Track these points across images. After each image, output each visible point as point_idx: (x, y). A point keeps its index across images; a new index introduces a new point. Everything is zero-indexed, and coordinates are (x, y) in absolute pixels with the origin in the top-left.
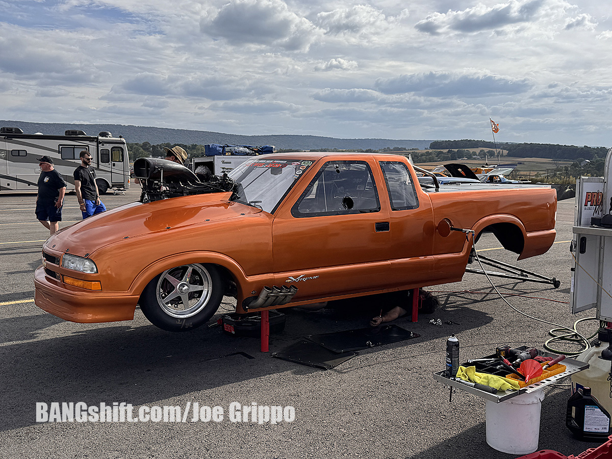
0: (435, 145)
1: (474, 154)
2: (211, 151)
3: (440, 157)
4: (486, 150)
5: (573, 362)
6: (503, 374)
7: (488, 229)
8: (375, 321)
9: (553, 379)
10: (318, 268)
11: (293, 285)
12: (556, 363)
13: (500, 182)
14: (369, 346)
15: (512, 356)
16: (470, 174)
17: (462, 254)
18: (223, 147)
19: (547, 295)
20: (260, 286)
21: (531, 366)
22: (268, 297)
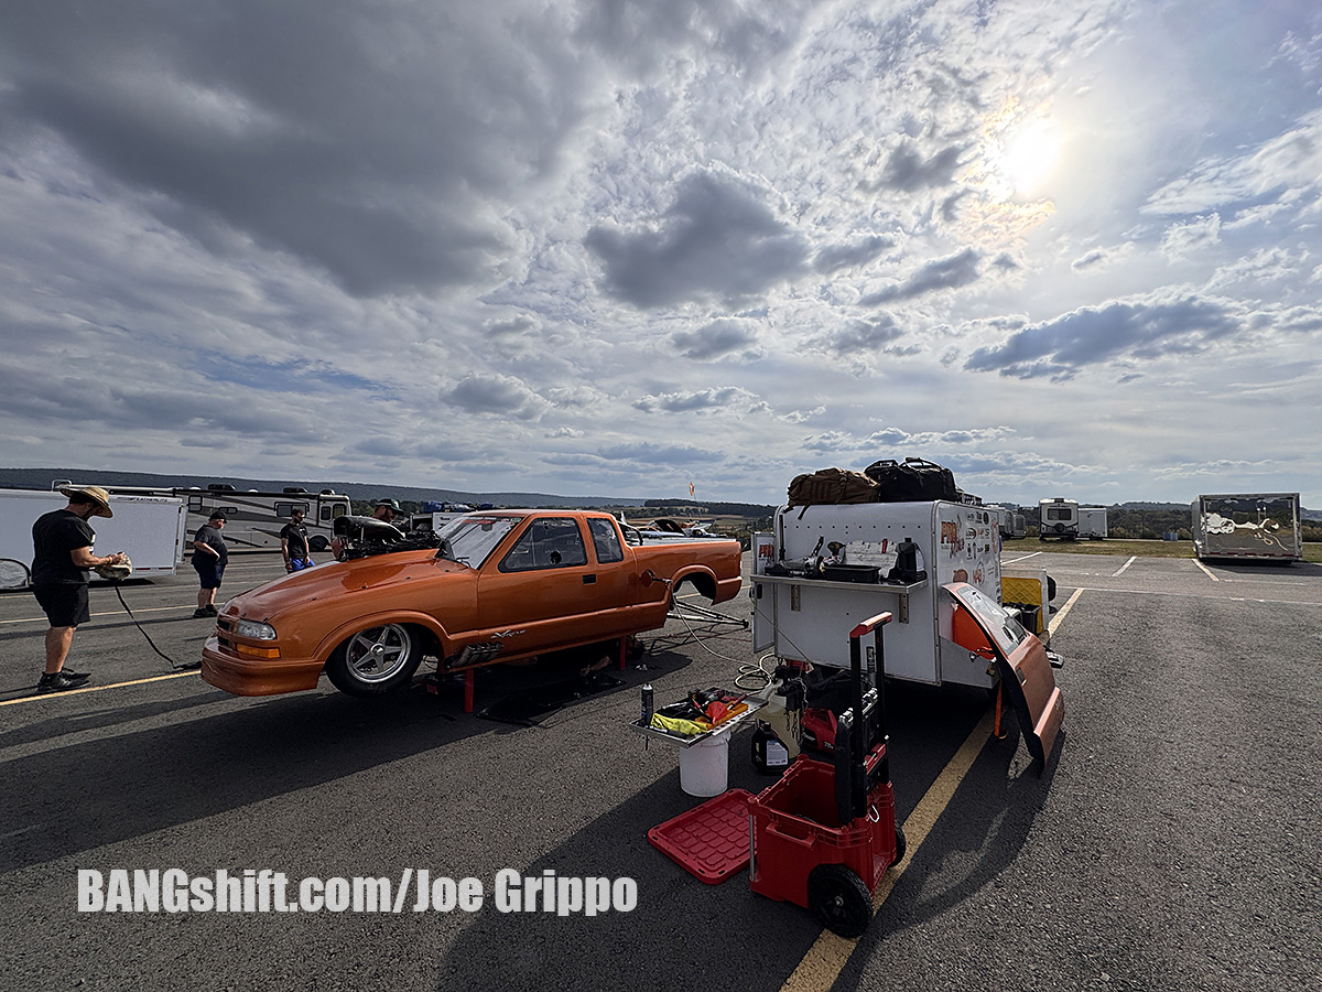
0: (649, 503)
1: (682, 511)
2: (430, 509)
3: (653, 513)
4: (691, 508)
5: (754, 700)
6: (692, 718)
7: (686, 578)
8: (584, 672)
9: (737, 719)
10: (525, 622)
11: (498, 641)
12: (740, 702)
13: (702, 536)
14: (576, 698)
15: (701, 698)
16: (677, 529)
17: (663, 602)
18: (443, 505)
19: (737, 635)
20: (463, 644)
21: (717, 708)
22: (471, 655)
